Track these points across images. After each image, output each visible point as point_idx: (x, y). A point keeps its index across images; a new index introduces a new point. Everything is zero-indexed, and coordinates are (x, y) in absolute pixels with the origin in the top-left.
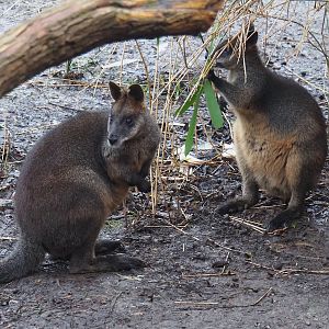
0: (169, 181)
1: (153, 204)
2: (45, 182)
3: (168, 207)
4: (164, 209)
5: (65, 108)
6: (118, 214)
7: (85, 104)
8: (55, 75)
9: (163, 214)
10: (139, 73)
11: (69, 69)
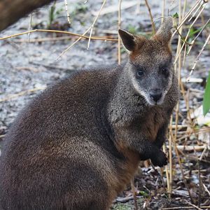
0: (186, 152)
1: (168, 180)
2: (34, 159)
3: (187, 184)
4: (183, 186)
5: (51, 68)
6: (125, 195)
7: (75, 62)
8: (35, 27)
9: (181, 192)
10: (141, 19)
11: (52, 19)
